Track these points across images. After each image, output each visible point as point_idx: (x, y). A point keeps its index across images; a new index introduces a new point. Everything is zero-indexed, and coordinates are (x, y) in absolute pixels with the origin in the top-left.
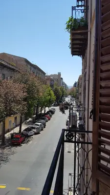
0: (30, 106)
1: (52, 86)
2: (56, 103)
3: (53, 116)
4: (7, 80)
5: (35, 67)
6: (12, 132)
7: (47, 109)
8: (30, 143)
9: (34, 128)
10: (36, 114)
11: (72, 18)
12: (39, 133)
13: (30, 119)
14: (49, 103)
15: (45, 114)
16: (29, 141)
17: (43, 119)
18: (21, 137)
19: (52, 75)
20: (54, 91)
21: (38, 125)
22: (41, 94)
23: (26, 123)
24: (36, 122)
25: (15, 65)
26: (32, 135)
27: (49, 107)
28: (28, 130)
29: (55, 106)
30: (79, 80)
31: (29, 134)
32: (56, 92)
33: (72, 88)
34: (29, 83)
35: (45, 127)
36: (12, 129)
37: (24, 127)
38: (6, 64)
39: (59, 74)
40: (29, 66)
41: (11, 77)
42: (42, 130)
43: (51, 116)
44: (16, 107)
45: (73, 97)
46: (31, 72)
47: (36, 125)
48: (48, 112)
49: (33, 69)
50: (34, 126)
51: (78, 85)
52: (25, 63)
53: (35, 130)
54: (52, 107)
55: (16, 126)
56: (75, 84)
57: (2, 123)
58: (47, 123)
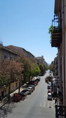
0: (25, 76)
1: (38, 64)
2: (41, 74)
3: (39, 83)
4: (13, 61)
5: (29, 53)
6: (14, 93)
7: (35, 78)
8: (25, 100)
9: (28, 90)
10: (29, 81)
11: (52, 26)
12: (31, 94)
13: (25, 84)
14: (37, 74)
15: (34, 81)
16: (24, 99)
17: (33, 84)
18: (19, 96)
19: (38, 57)
20: (40, 67)
21: (30, 88)
22: (32, 69)
23: (22, 87)
24: (29, 86)
25: (17, 52)
26: (26, 95)
27: (36, 77)
28: (24, 91)
29: (40, 76)
30: (54, 60)
31: (24, 95)
32: (41, 67)
33: (50, 65)
34: (25, 62)
35: (34, 90)
36: (14, 91)
37: (21, 90)
38: (12, 52)
39: (43, 57)
40: (25, 53)
41: (15, 59)
42: (33, 92)
43: (38, 83)
44: (17, 77)
45: (51, 70)
46: (26, 56)
47: (29, 88)
48: (36, 80)
49: (27, 54)
50: (27, 89)
51: (54, 63)
52: (23, 51)
53: (28, 92)
54: (38, 77)
55: (17, 89)
56: (52, 62)
57: (8, 87)
58: (35, 88)
